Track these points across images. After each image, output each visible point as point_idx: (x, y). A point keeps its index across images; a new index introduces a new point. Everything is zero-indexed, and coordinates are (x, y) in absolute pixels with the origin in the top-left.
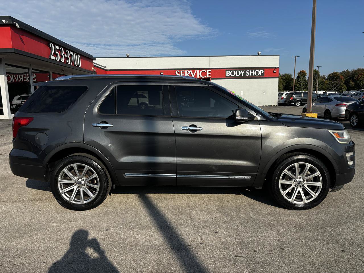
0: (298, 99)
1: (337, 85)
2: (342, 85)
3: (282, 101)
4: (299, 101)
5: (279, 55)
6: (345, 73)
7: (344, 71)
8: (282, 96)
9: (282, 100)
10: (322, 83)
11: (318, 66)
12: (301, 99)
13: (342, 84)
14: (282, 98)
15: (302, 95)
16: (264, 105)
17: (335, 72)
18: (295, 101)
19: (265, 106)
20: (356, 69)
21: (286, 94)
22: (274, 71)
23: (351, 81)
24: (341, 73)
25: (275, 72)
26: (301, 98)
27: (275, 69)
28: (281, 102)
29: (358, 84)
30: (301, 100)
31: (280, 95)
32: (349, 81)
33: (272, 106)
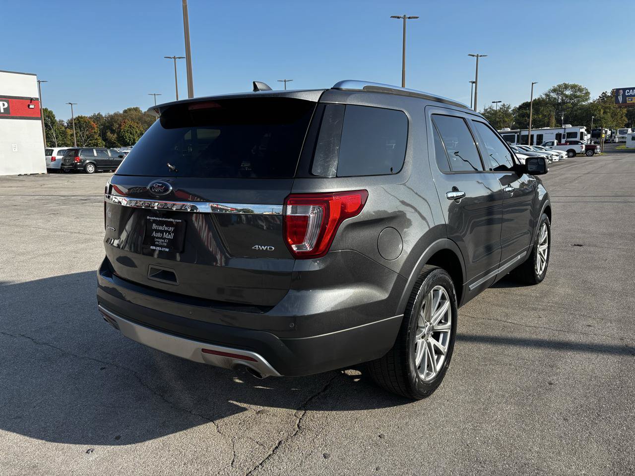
0: (88, 161)
1: (88, 138)
2: (96, 139)
3: (52, 165)
4: (90, 163)
5: (35, 75)
6: (97, 118)
7: (94, 115)
8: (51, 155)
9: (52, 163)
10: (63, 133)
11: (70, 103)
12: (95, 160)
13: (96, 136)
14: (53, 159)
15: (95, 154)
16: (23, 174)
17: (82, 116)
18: (84, 164)
19: (25, 175)
20: (112, 113)
21: (59, 152)
22: (29, 106)
23: (109, 133)
24: (90, 118)
25: (31, 106)
26: (94, 158)
27: (31, 102)
28: (52, 167)
29: (123, 137)
30: (95, 162)
31: (49, 153)
32: (106, 133)
33: (38, 174)
